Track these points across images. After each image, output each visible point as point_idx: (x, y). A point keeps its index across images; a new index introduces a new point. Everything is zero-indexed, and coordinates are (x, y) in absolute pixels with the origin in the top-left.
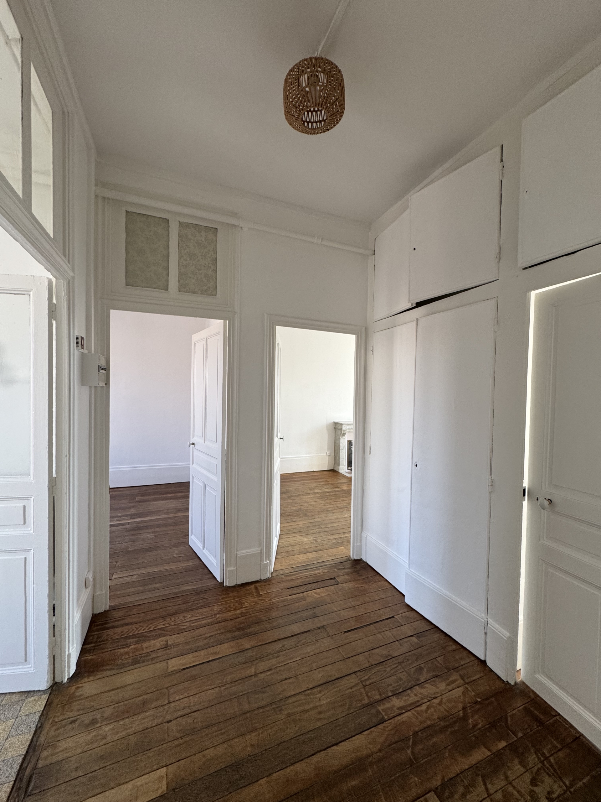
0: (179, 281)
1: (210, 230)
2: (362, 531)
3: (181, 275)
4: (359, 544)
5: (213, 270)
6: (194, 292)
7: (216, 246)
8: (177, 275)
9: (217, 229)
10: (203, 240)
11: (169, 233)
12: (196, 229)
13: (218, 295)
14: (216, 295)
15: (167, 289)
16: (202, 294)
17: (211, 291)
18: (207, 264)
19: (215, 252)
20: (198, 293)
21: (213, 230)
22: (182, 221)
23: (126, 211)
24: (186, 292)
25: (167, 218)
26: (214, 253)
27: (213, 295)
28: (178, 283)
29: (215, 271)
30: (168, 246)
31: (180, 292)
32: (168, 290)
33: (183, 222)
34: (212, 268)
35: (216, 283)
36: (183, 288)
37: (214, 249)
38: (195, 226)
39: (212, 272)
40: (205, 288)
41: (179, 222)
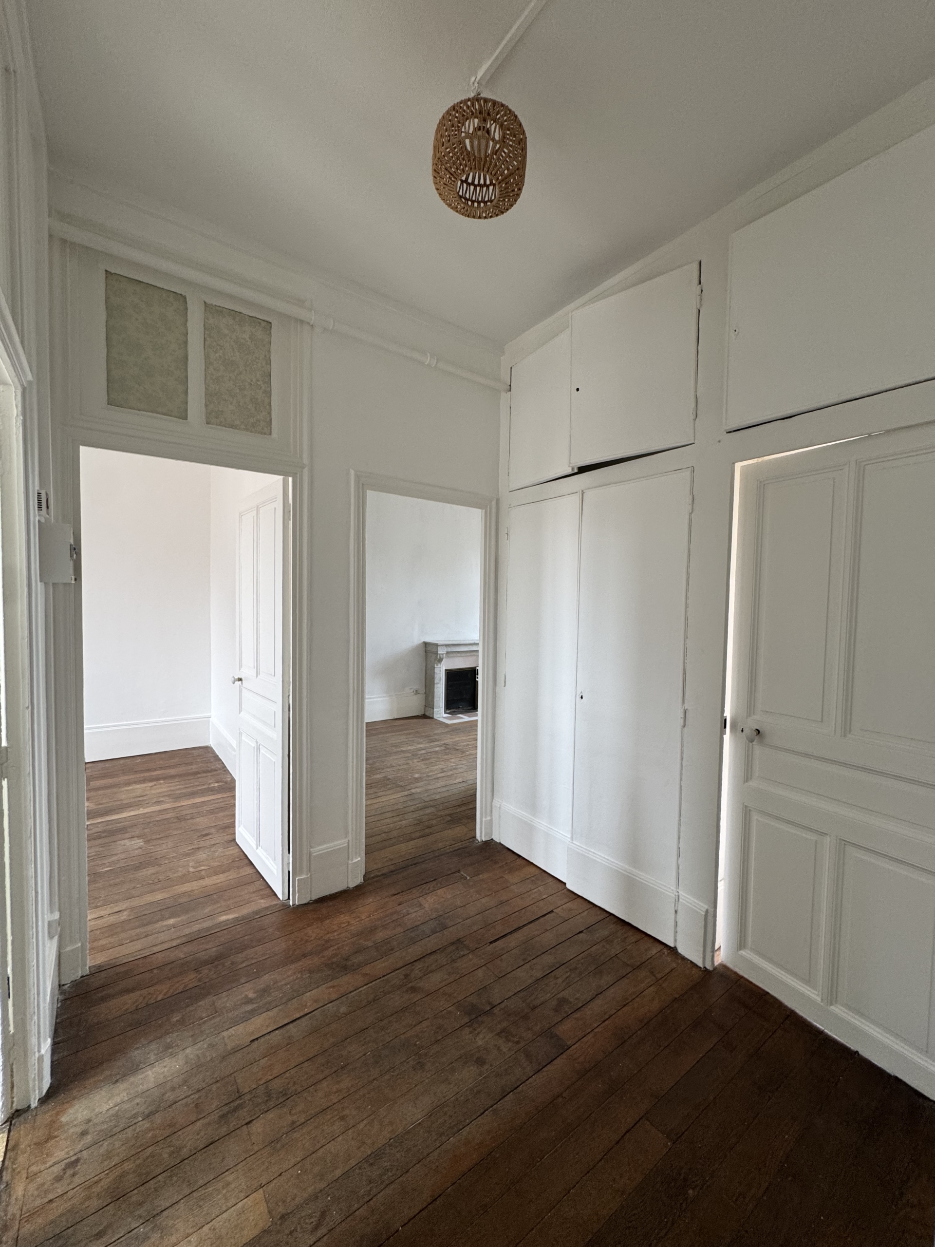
0: (206, 406)
1: (260, 323)
2: (493, 799)
3: (210, 396)
4: (489, 818)
5: (265, 392)
6: (232, 426)
7: (269, 352)
8: (203, 394)
9: (270, 323)
10: (248, 339)
11: (186, 320)
12: (234, 319)
13: (275, 435)
14: (270, 434)
15: (183, 415)
16: (246, 429)
17: (263, 427)
18: (254, 380)
19: (269, 362)
20: (239, 429)
21: (263, 324)
22: (208, 302)
23: (106, 271)
24: (220, 425)
25: (184, 294)
26: (266, 364)
27: (265, 434)
28: (204, 409)
29: (269, 394)
30: (186, 343)
31: (208, 423)
32: (187, 419)
33: (212, 304)
34: (263, 387)
35: (270, 413)
36: (213, 417)
37: (265, 356)
38: (233, 313)
39: (264, 395)
40: (252, 420)
41: (205, 303)
